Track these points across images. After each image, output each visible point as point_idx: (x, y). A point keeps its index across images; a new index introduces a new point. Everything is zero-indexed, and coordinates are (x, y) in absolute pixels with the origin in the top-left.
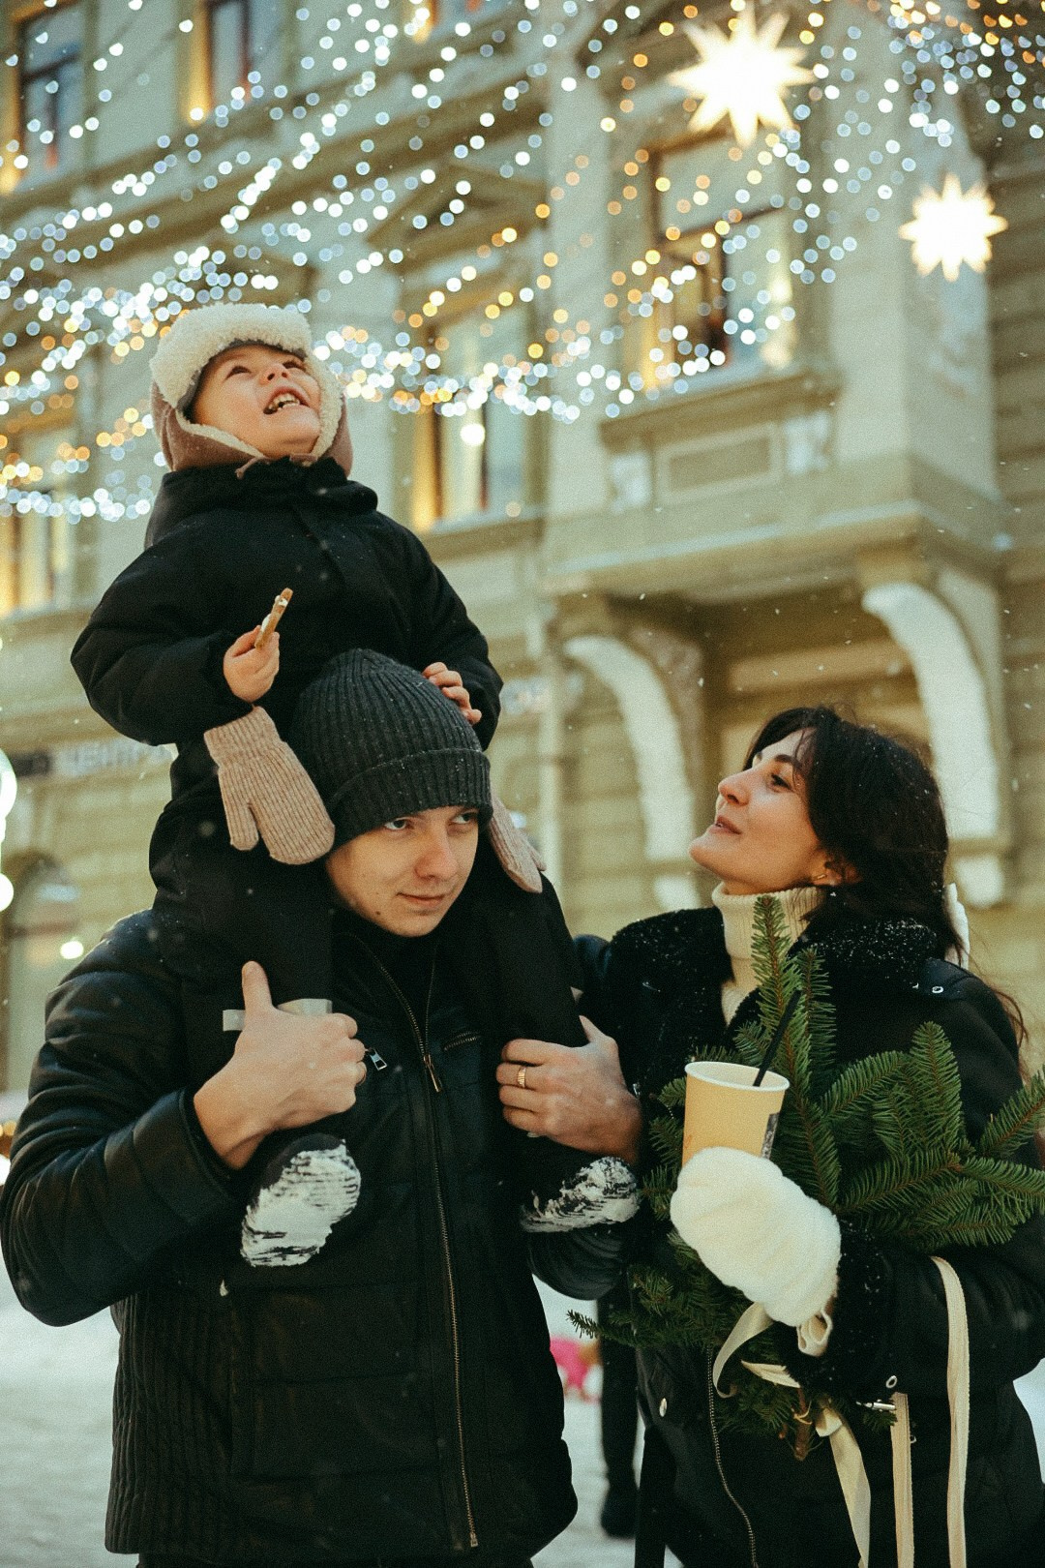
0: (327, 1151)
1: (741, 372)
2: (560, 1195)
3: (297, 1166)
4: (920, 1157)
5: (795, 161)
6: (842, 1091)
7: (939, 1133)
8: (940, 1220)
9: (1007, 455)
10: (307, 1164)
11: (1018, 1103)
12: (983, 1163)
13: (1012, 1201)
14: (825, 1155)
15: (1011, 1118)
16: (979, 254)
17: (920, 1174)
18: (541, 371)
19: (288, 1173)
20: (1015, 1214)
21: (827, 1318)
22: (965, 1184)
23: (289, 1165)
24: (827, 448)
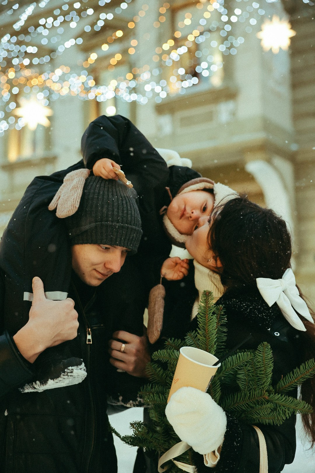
0: (79, 366)
1: (204, 87)
2: (137, 400)
3: (68, 373)
4: (253, 393)
5: (222, 10)
6: (226, 366)
7: (262, 385)
8: (256, 416)
9: (297, 117)
10: (72, 372)
11: (293, 374)
12: (277, 396)
13: (285, 411)
14: (215, 390)
15: (290, 379)
16: (285, 43)
17: (252, 398)
18: (133, 84)
19: (64, 375)
20: (285, 416)
21: (217, 454)
22: (269, 405)
23: (64, 372)
24: (233, 114)
